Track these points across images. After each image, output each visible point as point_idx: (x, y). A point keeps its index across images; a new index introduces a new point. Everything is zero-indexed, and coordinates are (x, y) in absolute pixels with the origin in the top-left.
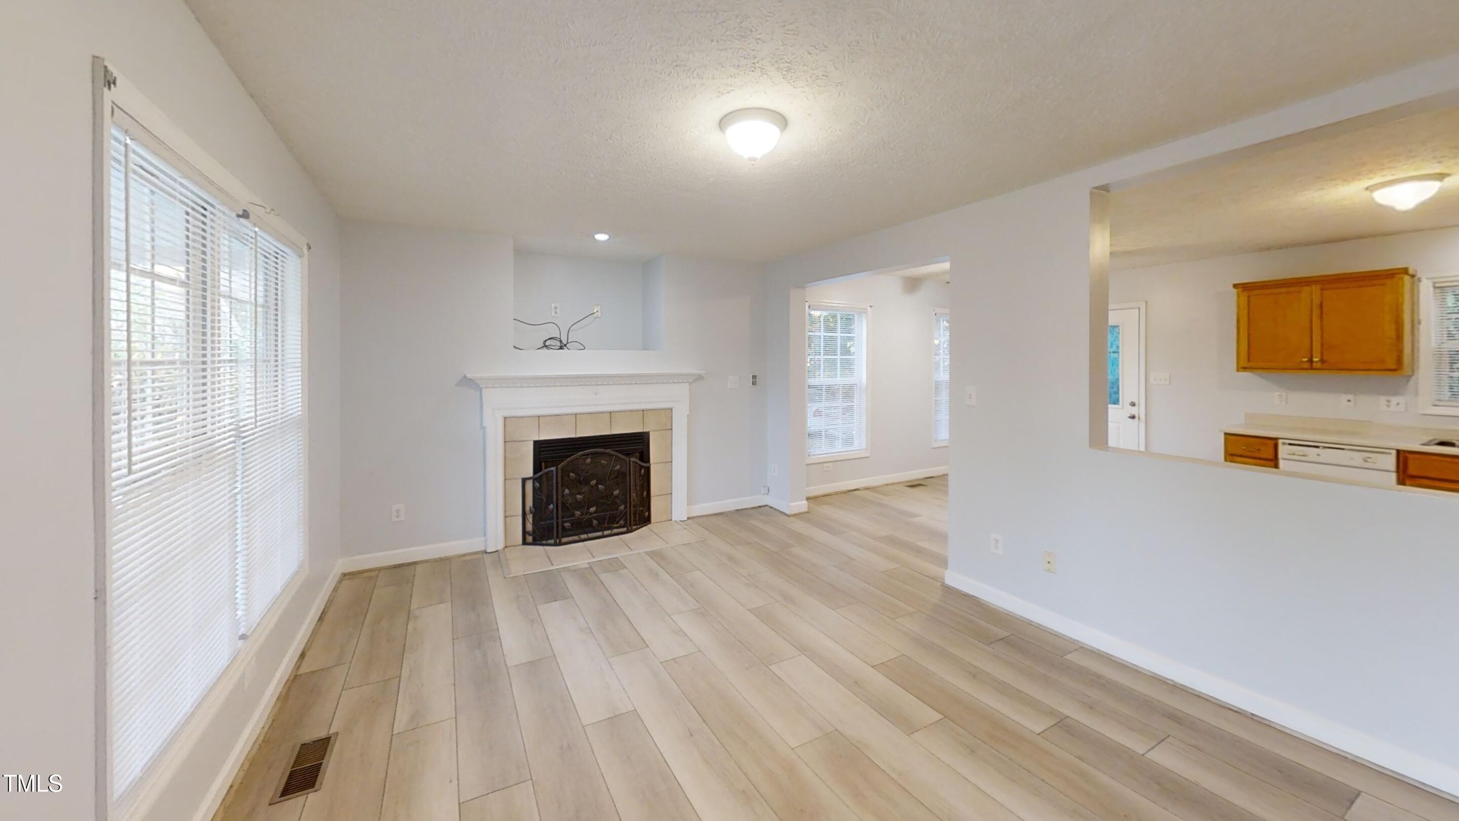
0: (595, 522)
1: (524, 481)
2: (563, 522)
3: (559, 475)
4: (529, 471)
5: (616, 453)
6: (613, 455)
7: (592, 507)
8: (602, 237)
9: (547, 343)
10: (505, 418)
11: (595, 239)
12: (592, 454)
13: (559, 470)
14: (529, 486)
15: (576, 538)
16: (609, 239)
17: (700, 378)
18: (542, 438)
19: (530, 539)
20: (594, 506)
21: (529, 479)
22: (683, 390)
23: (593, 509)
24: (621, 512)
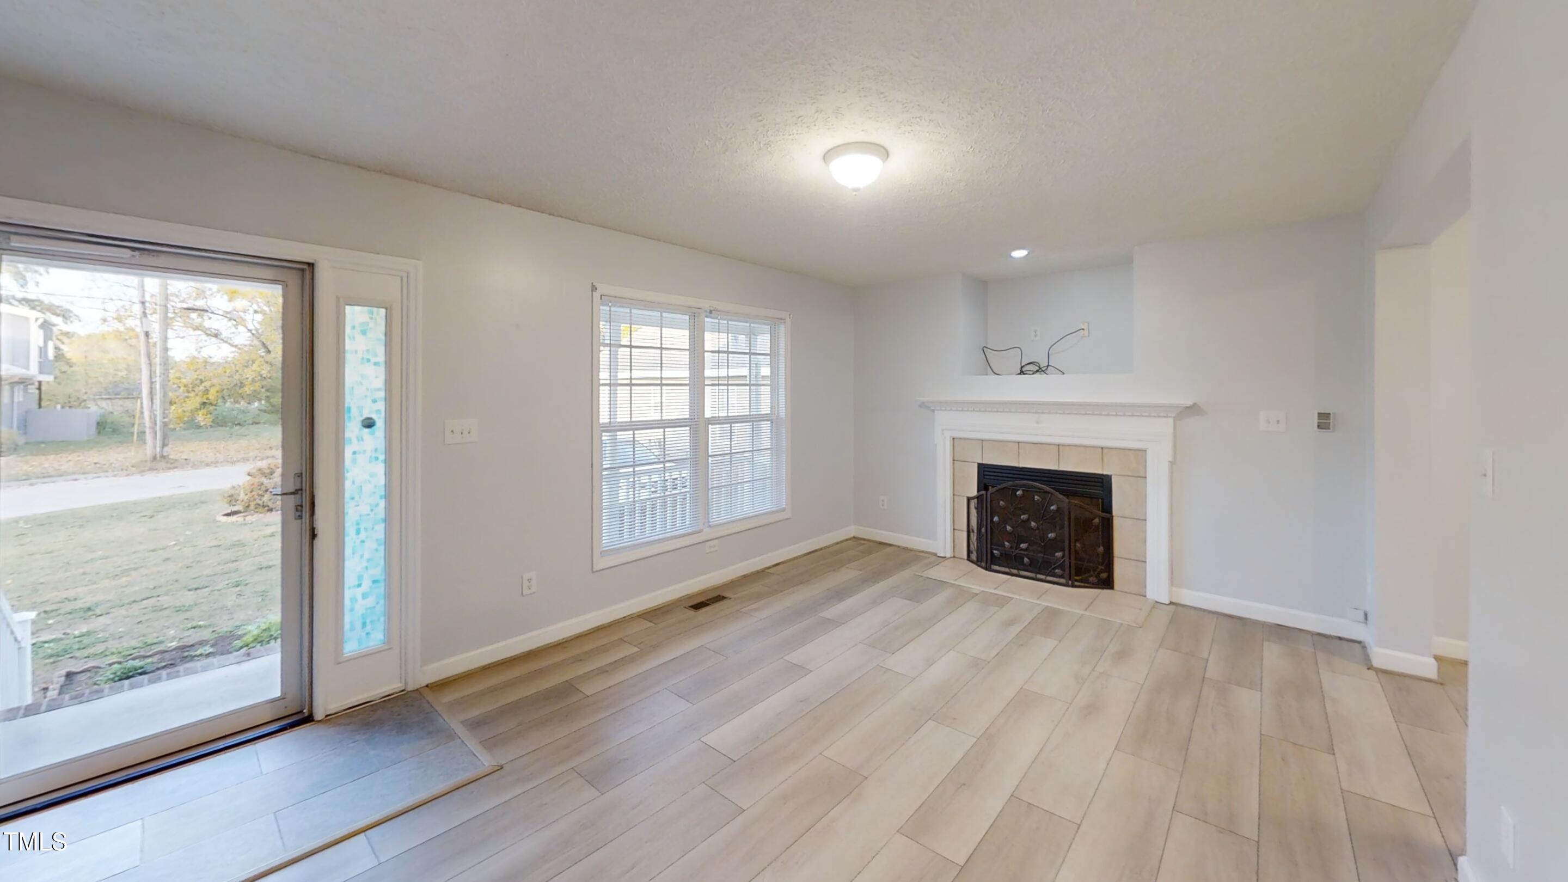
0: (1026, 560)
1: (969, 499)
2: (992, 549)
3: (989, 500)
4: (974, 492)
5: (1052, 490)
6: (1049, 493)
7: (1024, 543)
8: (1019, 254)
9: (1024, 369)
10: (954, 439)
11: (1011, 257)
12: (1024, 486)
13: (989, 496)
14: (973, 503)
15: (1007, 570)
16: (1027, 255)
17: (1193, 410)
18: (985, 462)
19: (974, 556)
20: (1026, 543)
21: (973, 498)
22: (1165, 426)
23: (1023, 546)
24: (1059, 559)
